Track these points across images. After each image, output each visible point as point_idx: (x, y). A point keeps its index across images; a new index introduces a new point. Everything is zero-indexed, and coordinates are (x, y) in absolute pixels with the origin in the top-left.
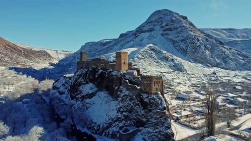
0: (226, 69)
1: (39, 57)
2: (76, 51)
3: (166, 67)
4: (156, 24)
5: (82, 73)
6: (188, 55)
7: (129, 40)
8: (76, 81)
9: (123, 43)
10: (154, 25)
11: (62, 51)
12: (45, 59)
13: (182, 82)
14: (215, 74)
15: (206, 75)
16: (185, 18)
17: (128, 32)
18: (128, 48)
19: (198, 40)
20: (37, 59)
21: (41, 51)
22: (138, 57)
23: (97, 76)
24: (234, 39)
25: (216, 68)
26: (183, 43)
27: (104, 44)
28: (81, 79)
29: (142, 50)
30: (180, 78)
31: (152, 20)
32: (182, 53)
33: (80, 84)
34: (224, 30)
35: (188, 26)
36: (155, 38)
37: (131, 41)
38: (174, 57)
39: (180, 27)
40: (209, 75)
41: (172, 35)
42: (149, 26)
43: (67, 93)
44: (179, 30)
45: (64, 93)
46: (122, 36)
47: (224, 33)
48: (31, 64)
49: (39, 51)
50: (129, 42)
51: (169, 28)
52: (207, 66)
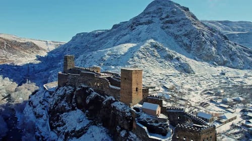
0: (233, 68)
1: (25, 49)
2: (67, 42)
3: (171, 69)
4: (155, 15)
5: (65, 94)
6: (192, 52)
7: (125, 33)
8: (56, 104)
9: (117, 36)
10: (153, 17)
11: (53, 42)
12: (33, 52)
13: (192, 88)
14: (223, 74)
15: (215, 76)
16: (187, 9)
17: (121, 23)
18: (124, 43)
19: (203, 35)
20: (22, 52)
21: (27, 42)
22: (138, 56)
23: (88, 101)
24: (231, 33)
25: (223, 67)
26: (187, 38)
27: (97, 36)
28: (63, 103)
29: (142, 47)
30: (189, 81)
31: (150, 11)
32: (185, 50)
33: (63, 110)
34: (219, 22)
35: (191, 18)
36: (155, 31)
37: (127, 34)
38: (179, 55)
39: (183, 19)
40: (218, 76)
41: (173, 29)
42: (147, 17)
43: (45, 117)
44: (181, 22)
45: (41, 116)
46: (115, 27)
47: (220, 26)
48: (14, 59)
49: (25, 43)
50: (125, 35)
51: (170, 21)
52: (214, 64)
